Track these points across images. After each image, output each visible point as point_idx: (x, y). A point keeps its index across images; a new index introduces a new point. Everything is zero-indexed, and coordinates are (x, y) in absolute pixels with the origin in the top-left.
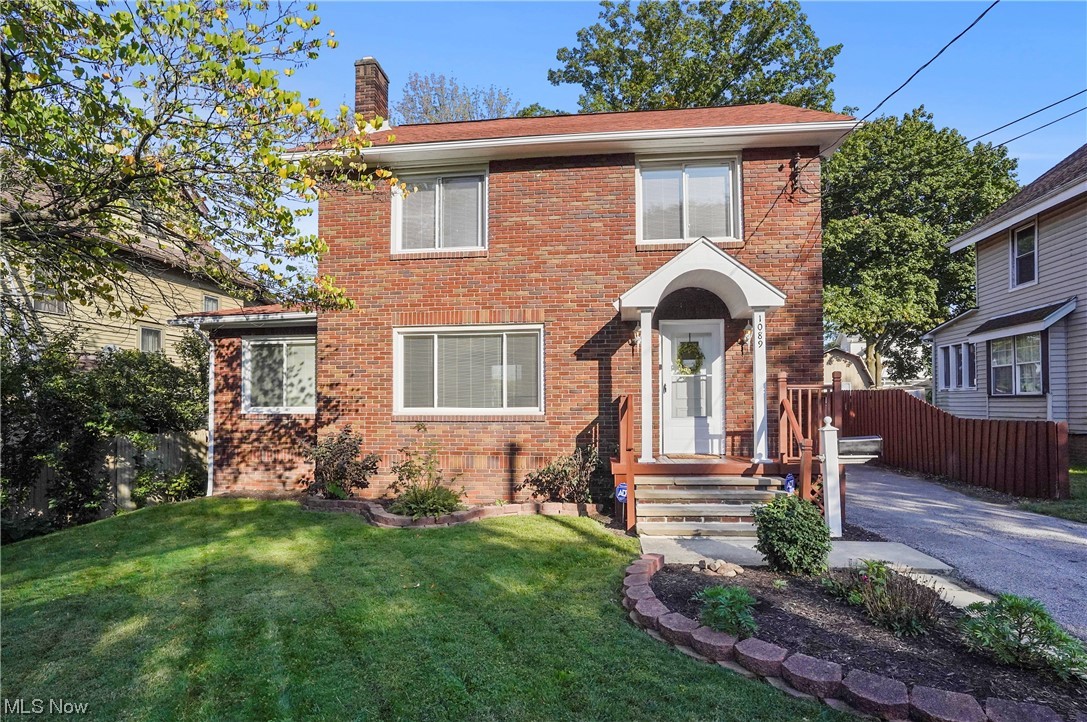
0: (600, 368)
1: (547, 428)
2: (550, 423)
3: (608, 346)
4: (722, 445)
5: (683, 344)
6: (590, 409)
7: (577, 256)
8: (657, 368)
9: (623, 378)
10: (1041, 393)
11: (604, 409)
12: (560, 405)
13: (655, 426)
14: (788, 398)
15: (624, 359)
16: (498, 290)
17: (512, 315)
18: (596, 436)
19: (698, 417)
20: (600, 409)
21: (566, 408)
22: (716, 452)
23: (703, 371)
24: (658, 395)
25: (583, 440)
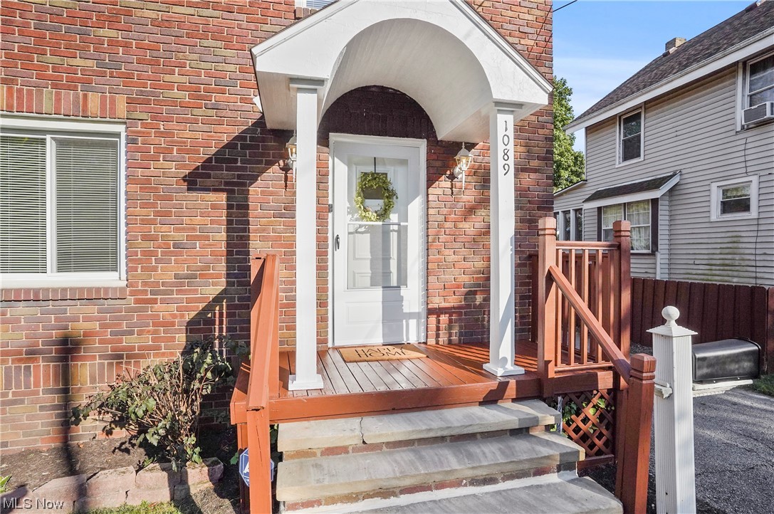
0: (229, 207)
1: (129, 310)
2: (137, 301)
3: (244, 169)
4: (423, 328)
5: (366, 174)
6: (211, 276)
7: (191, 11)
8: (324, 210)
9: (269, 224)
10: (650, 251)
11: (236, 276)
12: (155, 269)
13: (322, 303)
14: (557, 265)
15: (271, 194)
16: (27, 50)
17: (58, 100)
18: (221, 323)
19: (386, 288)
20: (228, 275)
21: (165, 274)
22: (413, 339)
23: (394, 217)
24: (326, 254)
25: (199, 329)
